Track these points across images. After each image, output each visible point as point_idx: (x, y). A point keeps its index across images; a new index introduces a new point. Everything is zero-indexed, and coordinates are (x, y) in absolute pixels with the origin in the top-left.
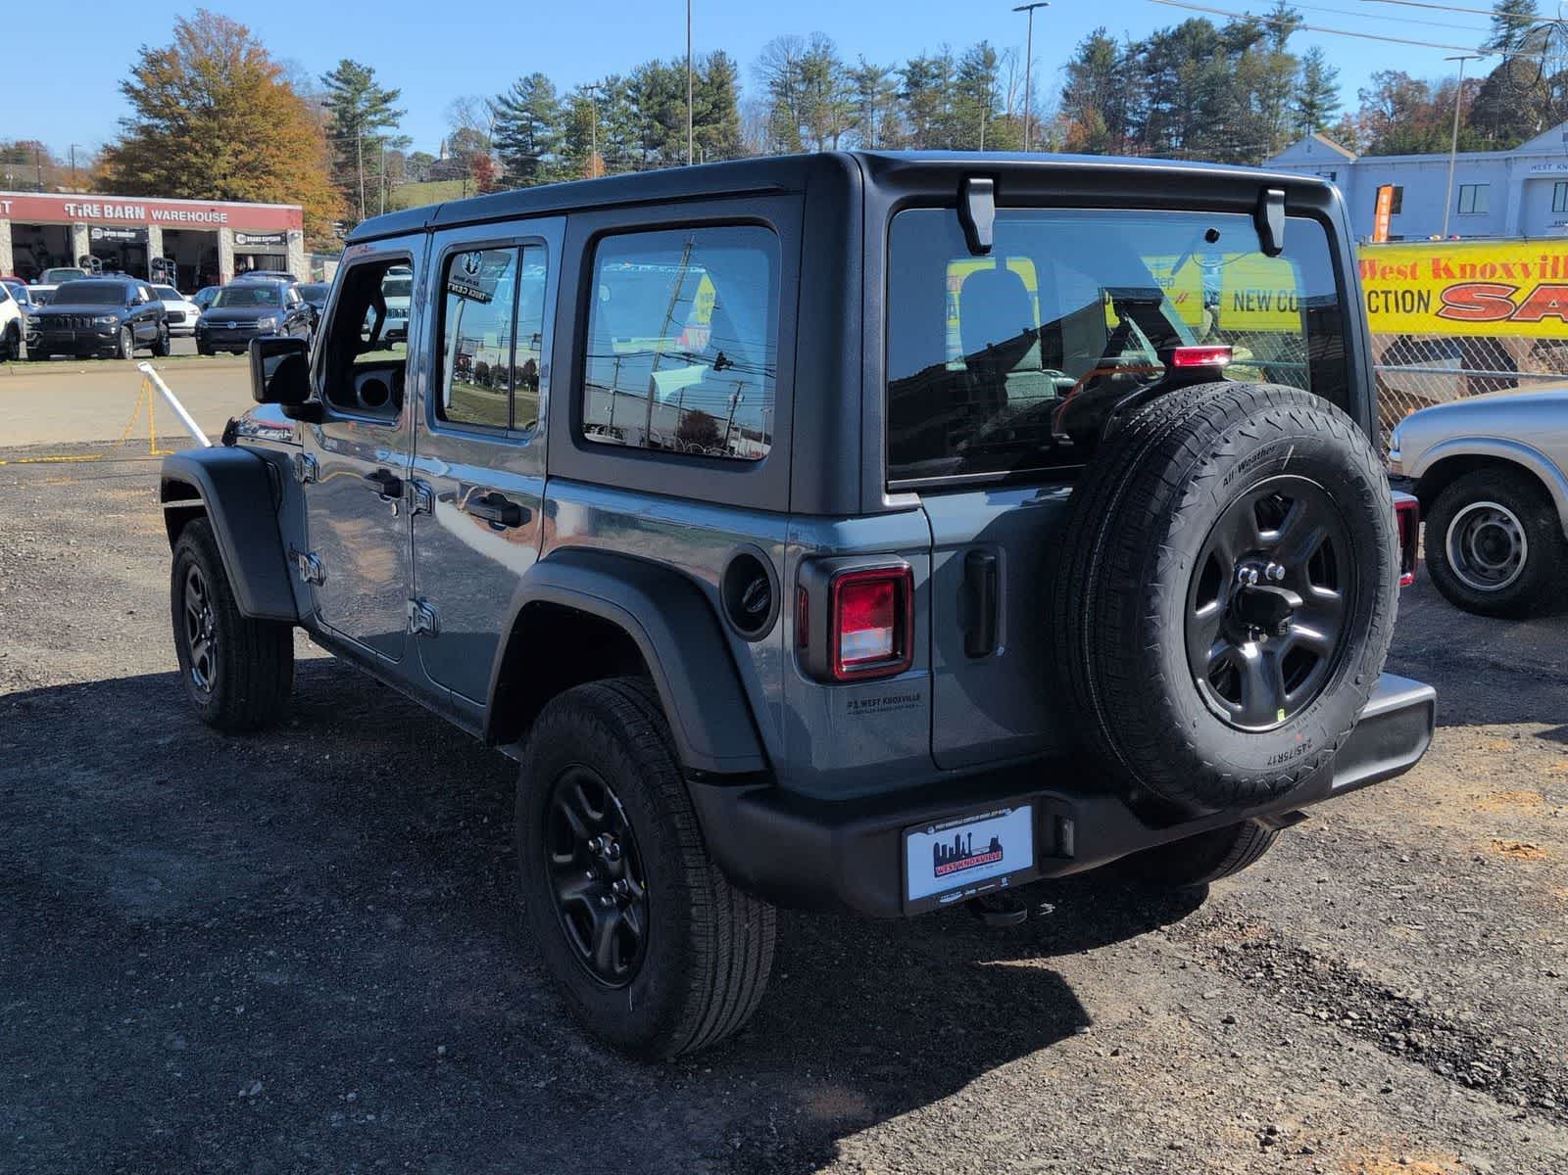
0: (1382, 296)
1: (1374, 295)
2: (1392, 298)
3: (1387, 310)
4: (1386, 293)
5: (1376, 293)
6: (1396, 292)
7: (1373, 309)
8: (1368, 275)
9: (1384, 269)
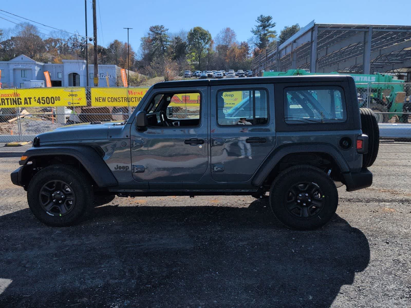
0: (135, 99)
1: (132, 98)
2: (137, 99)
3: (136, 101)
4: (135, 98)
5: (133, 98)
6: (138, 98)
7: (133, 101)
8: (131, 94)
9: (134, 93)
